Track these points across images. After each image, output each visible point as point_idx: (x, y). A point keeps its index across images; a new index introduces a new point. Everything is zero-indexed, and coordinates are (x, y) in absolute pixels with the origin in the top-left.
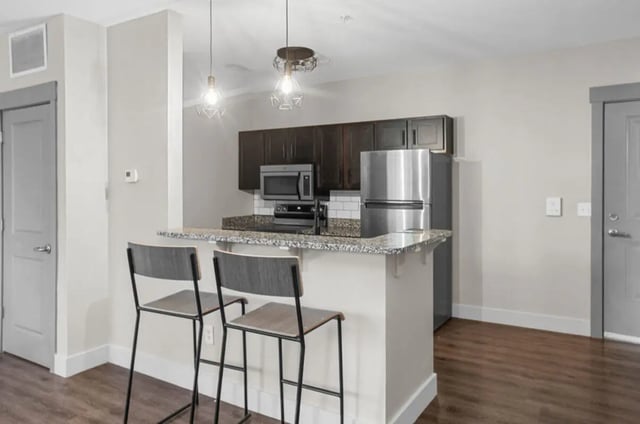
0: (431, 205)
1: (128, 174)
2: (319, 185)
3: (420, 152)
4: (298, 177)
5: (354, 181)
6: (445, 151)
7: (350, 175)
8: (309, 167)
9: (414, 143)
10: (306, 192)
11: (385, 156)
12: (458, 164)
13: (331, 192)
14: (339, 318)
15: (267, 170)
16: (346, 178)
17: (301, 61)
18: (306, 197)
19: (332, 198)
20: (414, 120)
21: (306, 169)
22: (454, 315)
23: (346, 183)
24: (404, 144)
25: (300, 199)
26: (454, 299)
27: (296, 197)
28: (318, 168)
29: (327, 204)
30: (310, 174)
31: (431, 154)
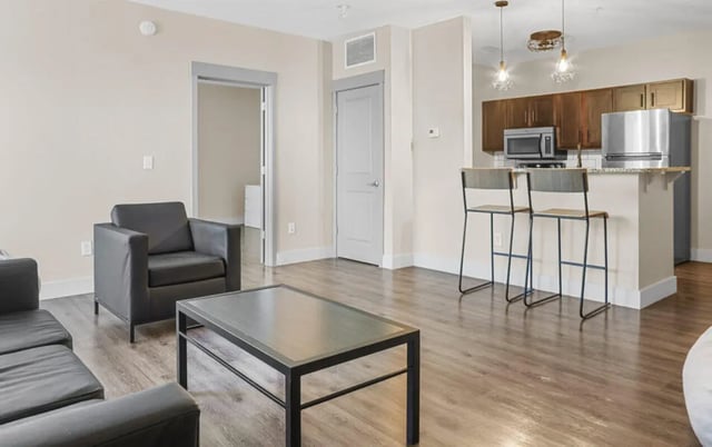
0: (670, 156)
1: (431, 132)
2: (559, 145)
3: (658, 112)
4: (540, 139)
5: (592, 140)
6: (684, 110)
7: (588, 136)
8: (551, 129)
9: (653, 104)
10: (548, 151)
11: (623, 118)
12: (698, 122)
13: (569, 151)
14: (605, 216)
15: (509, 134)
16: (585, 138)
17: (550, 41)
18: (548, 156)
19: (569, 157)
20: (652, 85)
21: (547, 132)
22: (692, 259)
23: (585, 143)
24: (642, 105)
25: (542, 158)
26: (693, 243)
27: (538, 156)
28: (558, 130)
29: (564, 162)
30: (552, 135)
31: (671, 114)
